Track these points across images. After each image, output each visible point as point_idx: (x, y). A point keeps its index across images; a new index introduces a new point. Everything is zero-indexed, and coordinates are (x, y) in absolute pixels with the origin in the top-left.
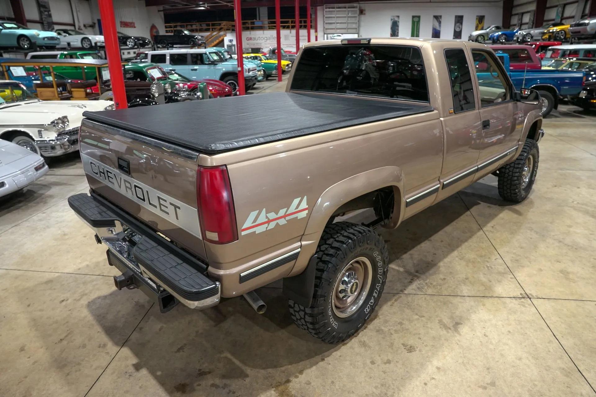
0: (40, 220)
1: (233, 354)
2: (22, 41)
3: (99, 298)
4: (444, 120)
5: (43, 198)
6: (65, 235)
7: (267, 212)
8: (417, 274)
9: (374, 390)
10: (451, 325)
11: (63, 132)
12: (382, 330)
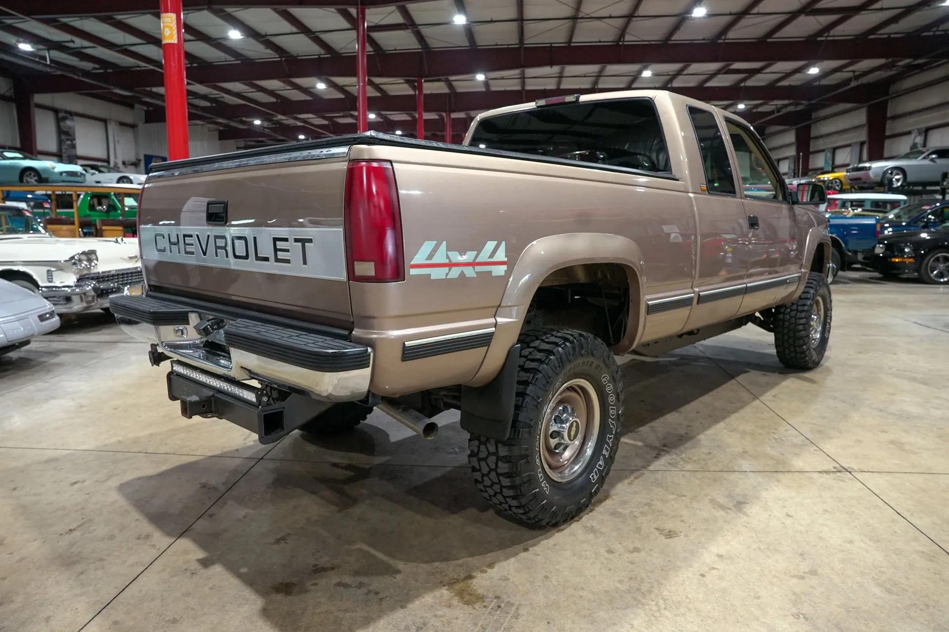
0: (41, 390)
1: (373, 546)
2: (27, 176)
3: (139, 479)
4: (695, 198)
5: (45, 367)
6: (81, 407)
7: (448, 249)
8: (665, 448)
9: (618, 585)
10: (731, 505)
11: (86, 276)
12: (620, 513)
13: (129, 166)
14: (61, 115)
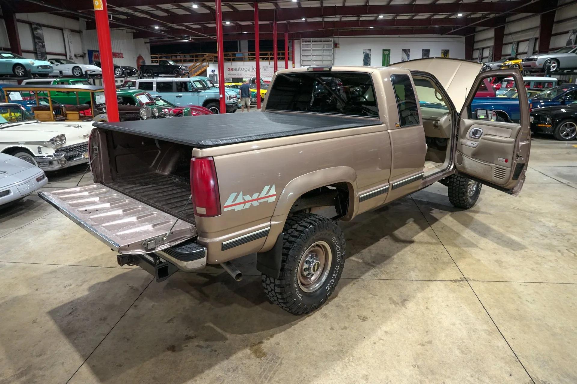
0: (41, 224)
1: (215, 324)
2: (17, 69)
3: (98, 284)
4: (391, 132)
5: (42, 207)
6: (64, 236)
7: (244, 195)
8: (373, 264)
9: (332, 348)
10: (399, 302)
11: (60, 149)
12: (341, 306)
13: (78, 58)
14: (34, 27)
